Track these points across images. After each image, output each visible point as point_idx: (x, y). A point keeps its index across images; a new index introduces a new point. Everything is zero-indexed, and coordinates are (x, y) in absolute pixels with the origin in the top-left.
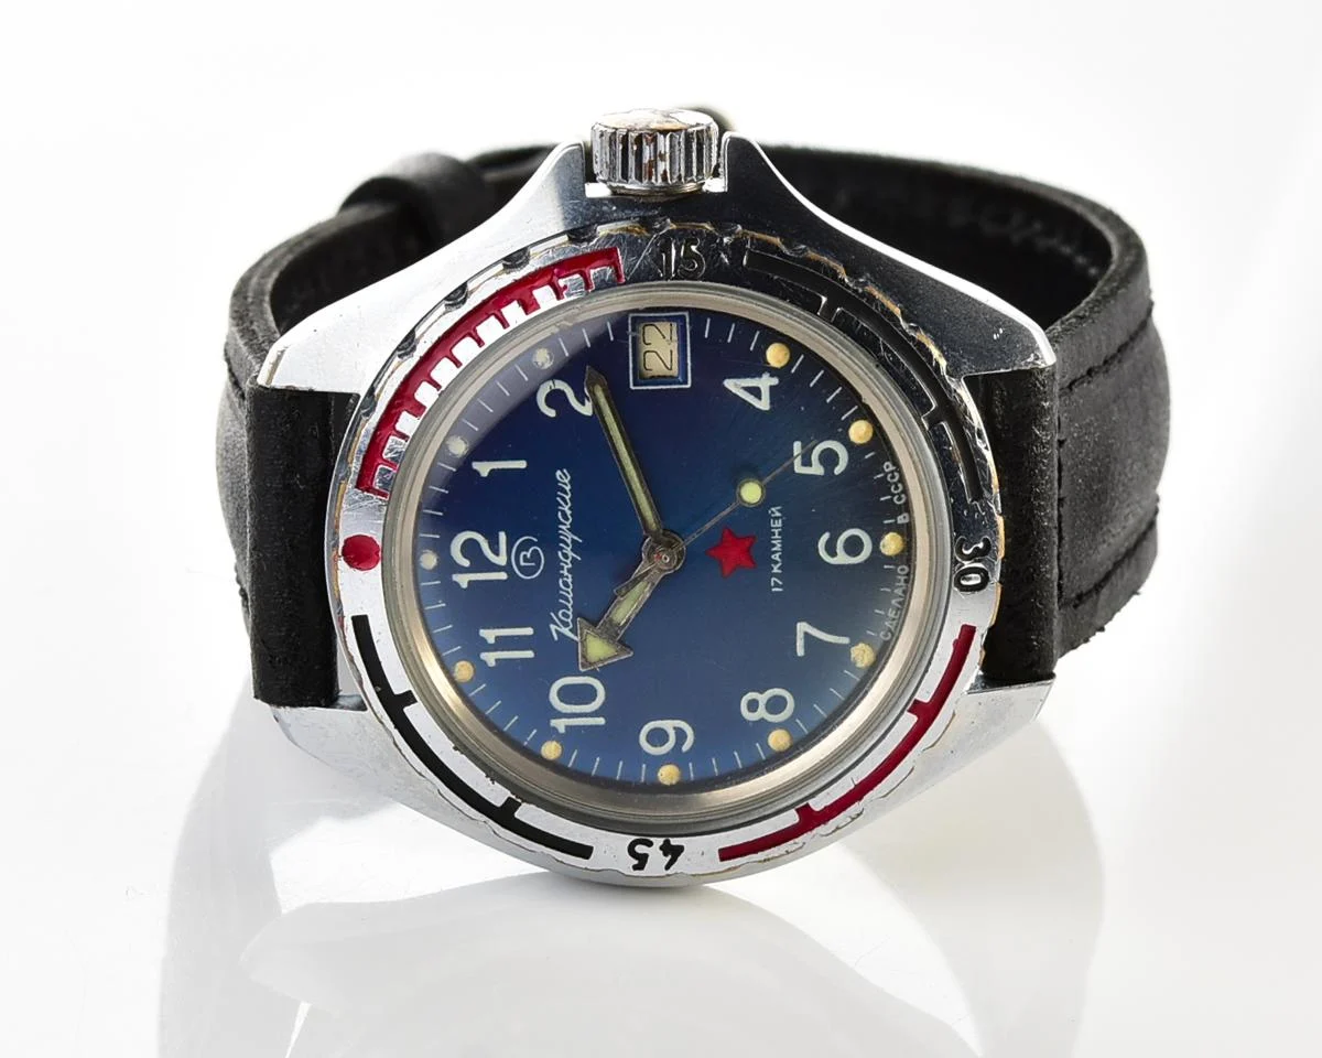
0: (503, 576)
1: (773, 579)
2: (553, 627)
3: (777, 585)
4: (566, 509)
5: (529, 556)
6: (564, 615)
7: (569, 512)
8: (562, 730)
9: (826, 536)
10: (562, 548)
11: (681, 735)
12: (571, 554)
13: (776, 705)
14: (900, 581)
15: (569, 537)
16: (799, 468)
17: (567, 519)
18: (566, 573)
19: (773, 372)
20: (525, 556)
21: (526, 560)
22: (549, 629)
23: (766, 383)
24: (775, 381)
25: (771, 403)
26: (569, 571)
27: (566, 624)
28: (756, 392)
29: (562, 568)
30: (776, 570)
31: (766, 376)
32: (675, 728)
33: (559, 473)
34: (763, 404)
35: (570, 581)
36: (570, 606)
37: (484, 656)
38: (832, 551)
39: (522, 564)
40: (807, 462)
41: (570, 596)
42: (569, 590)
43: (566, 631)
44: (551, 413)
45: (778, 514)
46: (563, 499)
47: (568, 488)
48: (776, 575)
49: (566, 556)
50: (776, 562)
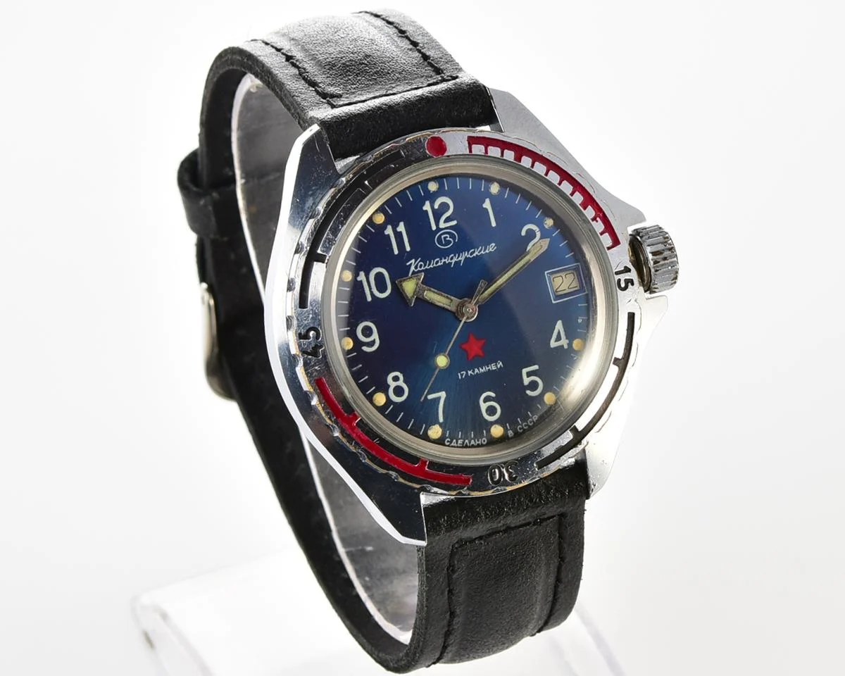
0: (434, 228)
1: (464, 372)
2: (413, 261)
3: (462, 375)
4: (476, 253)
5: (448, 239)
6: (421, 266)
7: (475, 255)
8: (359, 279)
9: (493, 395)
10: (455, 256)
11: (372, 344)
12: (453, 261)
13: (399, 391)
14: (478, 441)
15: (462, 258)
16: (525, 371)
17: (471, 255)
18: (443, 261)
19: (570, 345)
20: (447, 237)
21: (445, 238)
22: (411, 259)
23: (564, 342)
24: (566, 347)
25: (555, 348)
26: (445, 262)
27: (416, 267)
28: (559, 338)
29: (445, 258)
30: (470, 372)
31: (567, 341)
32: (374, 340)
33: (494, 244)
34: (553, 344)
35: (439, 264)
36: (426, 267)
37: (389, 227)
38: (486, 400)
39: (443, 237)
40: (529, 374)
41: (431, 266)
42: (435, 265)
43: (413, 268)
44: (523, 233)
45: (499, 366)
46: (480, 251)
47: (487, 251)
48: (467, 373)
49: (452, 259)
50: (473, 371)
